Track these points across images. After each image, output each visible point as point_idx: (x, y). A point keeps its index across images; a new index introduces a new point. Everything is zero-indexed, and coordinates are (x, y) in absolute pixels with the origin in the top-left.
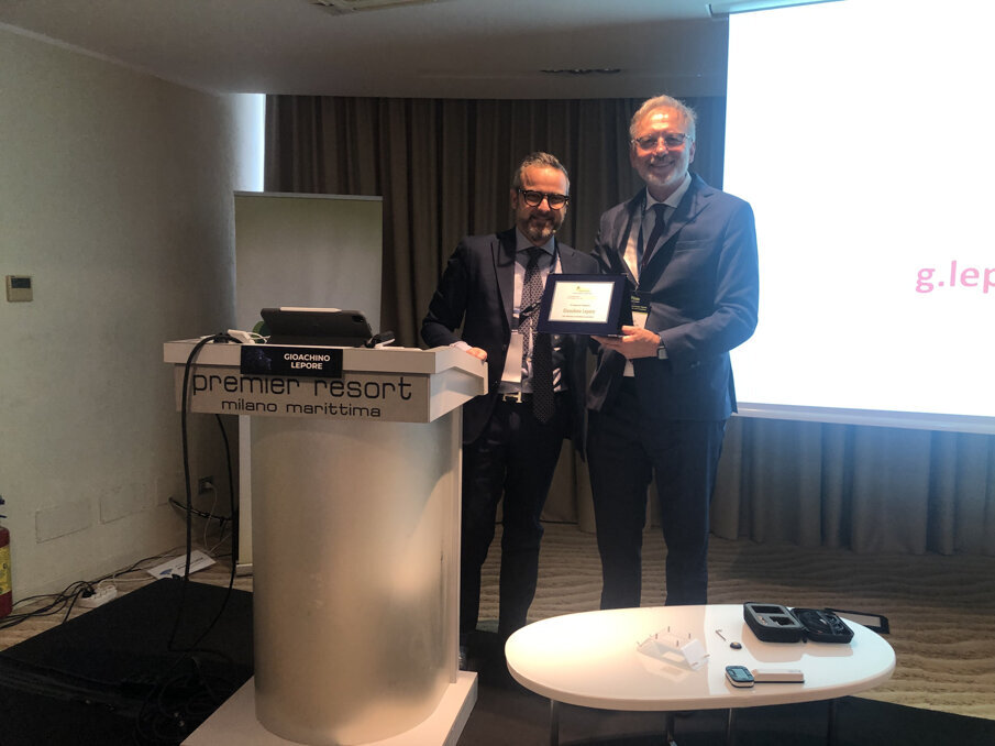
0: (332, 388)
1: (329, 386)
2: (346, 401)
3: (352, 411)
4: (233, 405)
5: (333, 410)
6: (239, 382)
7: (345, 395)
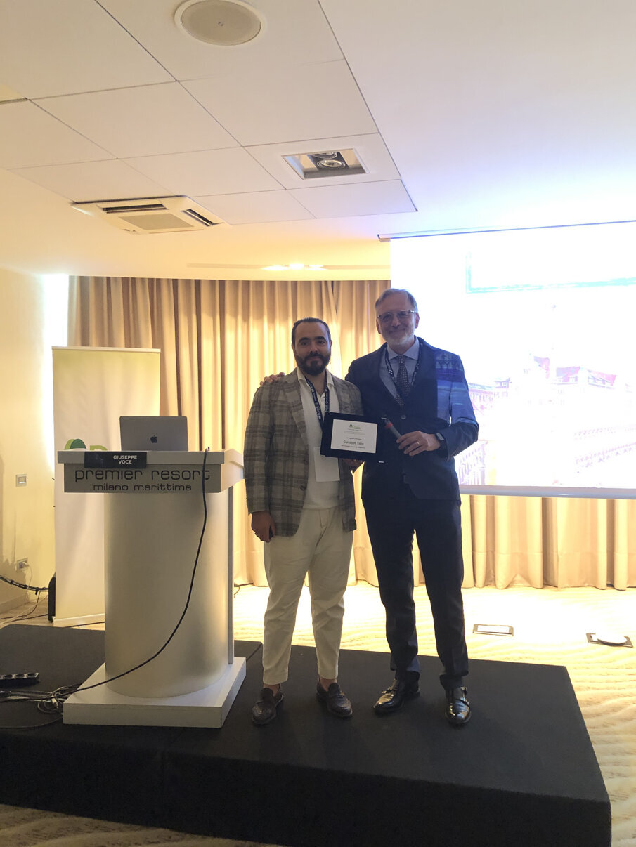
1: (160, 473)
2: (170, 482)
3: (174, 488)
4: (100, 488)
5: (163, 488)
6: (104, 473)
7: (170, 478)
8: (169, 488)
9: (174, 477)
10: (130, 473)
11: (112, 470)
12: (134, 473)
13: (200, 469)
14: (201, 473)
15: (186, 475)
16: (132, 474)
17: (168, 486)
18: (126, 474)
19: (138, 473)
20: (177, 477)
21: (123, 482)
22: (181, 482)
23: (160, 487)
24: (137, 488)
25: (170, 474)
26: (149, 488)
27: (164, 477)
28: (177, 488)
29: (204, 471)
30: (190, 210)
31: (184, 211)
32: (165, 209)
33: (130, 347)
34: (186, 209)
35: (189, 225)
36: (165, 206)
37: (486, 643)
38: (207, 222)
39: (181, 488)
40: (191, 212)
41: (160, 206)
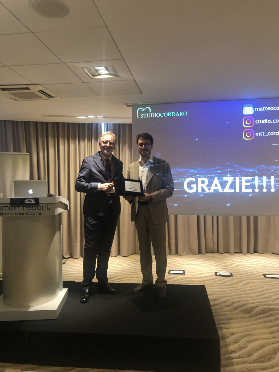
0: (28, 208)
2: (32, 211)
3: (34, 214)
4: (0, 214)
5: (29, 214)
6: (1, 208)
8: (32, 214)
9: (34, 209)
12: (15, 208)
13: (46, 205)
14: (46, 207)
15: (40, 208)
16: (14, 208)
18: (11, 208)
19: (17, 208)
21: (10, 211)
22: (37, 211)
23: (27, 213)
24: (17, 214)
26: (22, 214)
28: (35, 214)
30: (41, 91)
31: (38, 91)
33: (16, 152)
35: (41, 98)
36: (30, 88)
37: (174, 278)
38: (50, 96)
39: (37, 214)
40: (42, 92)
41: (28, 89)
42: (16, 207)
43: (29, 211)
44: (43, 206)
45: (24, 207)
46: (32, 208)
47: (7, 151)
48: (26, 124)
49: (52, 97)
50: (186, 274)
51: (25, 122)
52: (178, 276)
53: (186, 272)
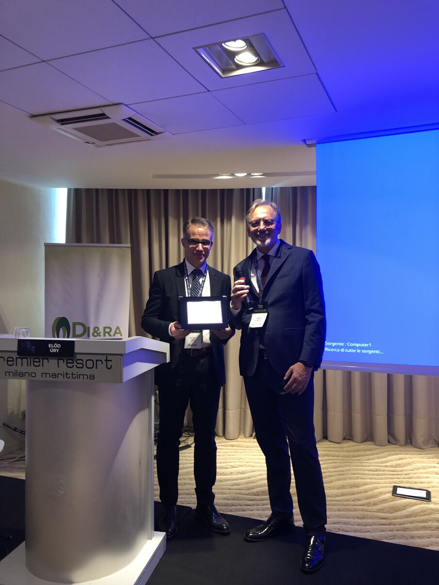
0: (67, 363)
1: (65, 361)
2: (75, 370)
3: (78, 376)
4: (11, 374)
5: (68, 376)
6: (15, 359)
7: (75, 367)
8: (74, 376)
9: (78, 366)
10: (38, 360)
11: (22, 357)
12: (41, 360)
13: (103, 358)
14: (105, 363)
15: (90, 364)
16: (39, 362)
17: (72, 374)
18: (34, 362)
19: (45, 361)
20: (81, 366)
21: (32, 369)
22: (85, 371)
23: (65, 375)
24: (44, 375)
25: (75, 362)
26: (55, 375)
27: (69, 365)
28: (81, 376)
29: (107, 360)
30: (130, 118)
31: (124, 120)
32: (108, 118)
34: (126, 117)
35: (137, 136)
36: (108, 114)
37: (405, 507)
38: (151, 132)
39: (85, 376)
40: (131, 121)
41: (102, 116)
42: (43, 359)
43: (70, 371)
44: (97, 361)
45: (58, 360)
46: (75, 363)
47: (99, 241)
48: (132, 194)
49: (156, 133)
50: (432, 499)
51: (130, 191)
52: (415, 504)
53: (432, 495)
